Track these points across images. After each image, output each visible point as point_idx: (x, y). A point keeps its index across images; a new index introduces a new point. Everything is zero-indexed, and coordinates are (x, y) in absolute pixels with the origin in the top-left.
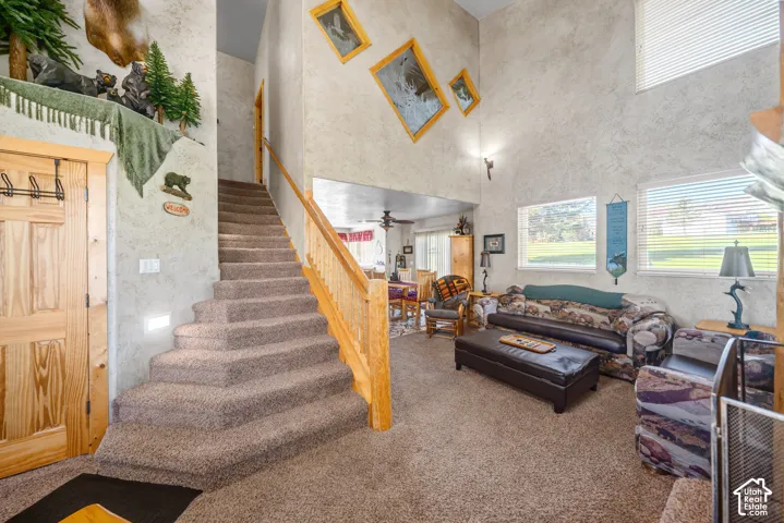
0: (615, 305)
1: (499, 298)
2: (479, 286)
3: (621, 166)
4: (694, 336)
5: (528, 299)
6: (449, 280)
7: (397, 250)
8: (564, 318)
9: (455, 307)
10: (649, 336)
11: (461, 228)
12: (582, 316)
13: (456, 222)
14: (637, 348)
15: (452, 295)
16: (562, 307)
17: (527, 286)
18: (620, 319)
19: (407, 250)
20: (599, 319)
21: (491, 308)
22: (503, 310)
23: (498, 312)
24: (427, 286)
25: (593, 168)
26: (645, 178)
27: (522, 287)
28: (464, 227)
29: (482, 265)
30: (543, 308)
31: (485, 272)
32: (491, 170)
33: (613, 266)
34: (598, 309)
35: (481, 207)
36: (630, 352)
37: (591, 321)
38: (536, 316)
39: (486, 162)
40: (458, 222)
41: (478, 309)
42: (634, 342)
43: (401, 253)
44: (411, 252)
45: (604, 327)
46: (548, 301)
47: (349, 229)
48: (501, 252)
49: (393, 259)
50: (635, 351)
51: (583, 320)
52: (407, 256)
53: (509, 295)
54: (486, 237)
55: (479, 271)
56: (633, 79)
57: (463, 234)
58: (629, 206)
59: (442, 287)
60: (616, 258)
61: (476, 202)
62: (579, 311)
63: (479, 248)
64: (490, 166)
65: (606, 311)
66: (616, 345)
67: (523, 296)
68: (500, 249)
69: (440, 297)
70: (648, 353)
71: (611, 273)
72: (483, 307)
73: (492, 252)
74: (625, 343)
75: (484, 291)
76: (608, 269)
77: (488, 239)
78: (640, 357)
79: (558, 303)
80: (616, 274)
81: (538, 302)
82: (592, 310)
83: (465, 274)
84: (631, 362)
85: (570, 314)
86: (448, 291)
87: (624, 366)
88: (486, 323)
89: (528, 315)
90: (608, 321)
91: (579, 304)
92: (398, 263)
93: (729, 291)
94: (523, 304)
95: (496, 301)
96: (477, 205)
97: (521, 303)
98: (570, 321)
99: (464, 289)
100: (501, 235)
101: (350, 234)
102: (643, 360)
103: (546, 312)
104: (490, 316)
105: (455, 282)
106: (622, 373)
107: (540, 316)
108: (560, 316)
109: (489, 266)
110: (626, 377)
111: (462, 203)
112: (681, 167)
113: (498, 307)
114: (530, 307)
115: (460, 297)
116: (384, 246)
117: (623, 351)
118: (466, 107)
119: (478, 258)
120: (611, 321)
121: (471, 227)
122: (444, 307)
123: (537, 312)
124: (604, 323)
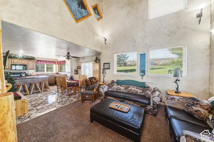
0: (143, 86)
1: (108, 85)
2: (102, 80)
3: (144, 42)
4: (173, 99)
5: (118, 85)
6: (91, 79)
7: (75, 68)
8: (129, 91)
9: (93, 90)
10: (158, 99)
11: (96, 60)
12: (134, 90)
13: (94, 58)
14: (154, 103)
15: (92, 85)
16: (128, 87)
17: (117, 80)
18: (147, 92)
19: (79, 68)
20: (139, 91)
21: (106, 89)
22: (110, 90)
23: (108, 91)
24: (83, 81)
25: (136, 42)
26: (150, 46)
27: (115, 81)
28: (97, 60)
29: (103, 73)
30: (122, 88)
31: (104, 75)
32: (106, 41)
33: (141, 74)
34: (139, 88)
35: (103, 54)
36: (152, 104)
37: (137, 92)
38: (120, 91)
39: (104, 38)
40: (95, 59)
41: (101, 90)
42: (153, 101)
43: (76, 69)
44: (80, 69)
45: (141, 94)
46: (124, 86)
47: (57, 60)
48: (109, 69)
49: (73, 71)
50: (153, 104)
51: (135, 92)
52: (78, 70)
53: (111, 84)
54: (104, 64)
55: (102, 75)
56: (147, 15)
57: (97, 62)
58: (146, 55)
59: (88, 82)
60: (142, 71)
61: (101, 52)
62: (133, 89)
63: (102, 68)
64: (106, 40)
65: (141, 88)
66: (147, 102)
67: (116, 84)
68: (108, 68)
69: (87, 85)
70: (157, 104)
71: (141, 76)
72: (103, 89)
73: (106, 69)
74: (150, 101)
75: (103, 82)
76: (140, 75)
77: (105, 64)
78: (155, 106)
79: (127, 86)
80: (142, 76)
81: (121, 86)
82: (137, 88)
83: (97, 76)
84: (152, 108)
85: (131, 90)
86: (90, 83)
87: (150, 109)
88: (104, 95)
89: (118, 90)
90: (142, 92)
91: (133, 86)
92: (75, 72)
93: (175, 81)
94: (116, 87)
95: (107, 86)
96: (102, 53)
97: (115, 87)
98: (131, 92)
99: (96, 82)
100: (109, 63)
101: (57, 62)
102: (156, 107)
103: (123, 89)
104: (105, 92)
105: (93, 79)
106: (149, 112)
107: (121, 91)
108: (128, 90)
109: (105, 73)
110: (150, 113)
111: (96, 51)
112: (160, 43)
113: (108, 88)
114: (118, 88)
115: (95, 85)
116: (70, 67)
117: (149, 104)
118: (98, 18)
119: (102, 71)
120: (143, 92)
121: (99, 60)
122: (89, 90)
123: (120, 89)
124: (141, 92)
